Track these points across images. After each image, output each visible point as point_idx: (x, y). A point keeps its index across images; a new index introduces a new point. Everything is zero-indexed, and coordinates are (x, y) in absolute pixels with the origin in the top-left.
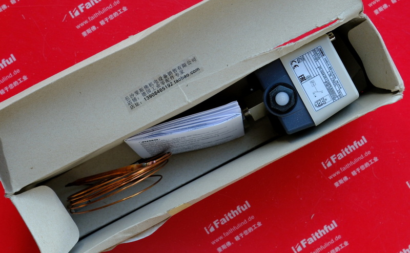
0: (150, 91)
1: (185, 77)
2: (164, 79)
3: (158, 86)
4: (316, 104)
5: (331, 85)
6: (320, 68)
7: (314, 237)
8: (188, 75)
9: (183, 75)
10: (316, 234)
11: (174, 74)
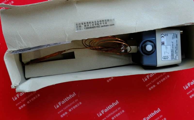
0: (88, 25)
1: (107, 26)
2: (97, 23)
3: (93, 25)
4: (164, 57)
5: (173, 52)
6: (173, 42)
7: (149, 116)
8: (108, 26)
9: (106, 25)
10: (151, 115)
11: (102, 22)
